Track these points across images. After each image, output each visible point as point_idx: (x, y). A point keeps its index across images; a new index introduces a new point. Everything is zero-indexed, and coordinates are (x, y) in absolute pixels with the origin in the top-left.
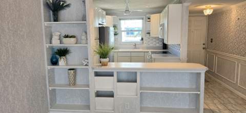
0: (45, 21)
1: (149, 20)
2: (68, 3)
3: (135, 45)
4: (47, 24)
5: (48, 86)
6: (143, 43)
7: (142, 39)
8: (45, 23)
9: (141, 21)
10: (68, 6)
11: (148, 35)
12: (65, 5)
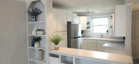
0: (28, 22)
1: (111, 18)
2: (41, 11)
3: (102, 35)
4: (30, 23)
5: (28, 58)
6: (108, 34)
7: (108, 31)
8: (29, 22)
9: (107, 18)
10: (41, 12)
11: (111, 28)
12: (39, 12)
